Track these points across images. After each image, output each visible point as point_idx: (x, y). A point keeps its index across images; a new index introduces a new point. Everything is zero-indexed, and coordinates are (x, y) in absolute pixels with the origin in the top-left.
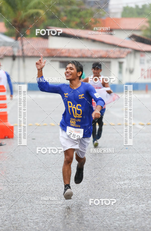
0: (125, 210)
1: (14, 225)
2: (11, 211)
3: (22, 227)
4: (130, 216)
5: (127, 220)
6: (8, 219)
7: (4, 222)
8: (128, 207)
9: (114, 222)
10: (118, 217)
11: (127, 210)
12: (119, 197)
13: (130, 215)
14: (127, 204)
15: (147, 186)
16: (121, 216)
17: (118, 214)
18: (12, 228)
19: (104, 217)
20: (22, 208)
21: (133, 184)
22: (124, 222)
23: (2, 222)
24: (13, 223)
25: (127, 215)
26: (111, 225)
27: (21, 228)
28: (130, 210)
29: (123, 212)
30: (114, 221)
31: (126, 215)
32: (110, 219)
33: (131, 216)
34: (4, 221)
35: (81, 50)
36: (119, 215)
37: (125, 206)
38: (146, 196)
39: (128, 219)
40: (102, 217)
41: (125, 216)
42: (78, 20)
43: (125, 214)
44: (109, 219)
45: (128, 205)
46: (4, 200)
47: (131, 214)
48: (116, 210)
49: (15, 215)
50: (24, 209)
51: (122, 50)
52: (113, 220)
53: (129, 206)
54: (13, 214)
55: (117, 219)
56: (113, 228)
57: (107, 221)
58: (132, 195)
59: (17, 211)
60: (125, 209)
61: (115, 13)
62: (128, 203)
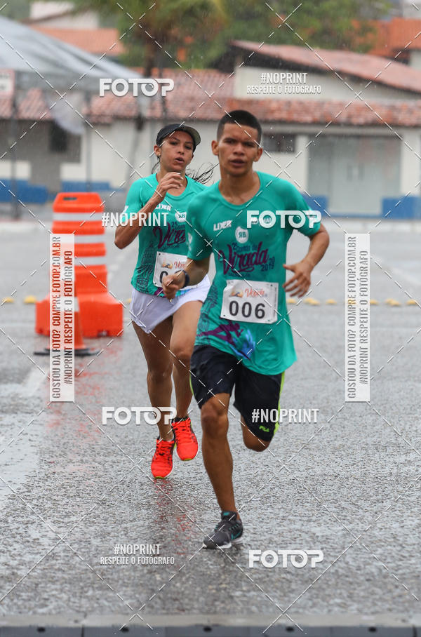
0: (400, 532)
1: (96, 567)
2: (92, 529)
3: (118, 572)
4: (412, 547)
5: (404, 557)
6: (83, 550)
7: (72, 557)
8: (411, 522)
9: (369, 564)
10: (380, 551)
11: (406, 531)
12: (389, 497)
13: (414, 544)
14: (410, 514)
16: (389, 547)
17: (380, 540)
18: (91, 575)
19: (344, 548)
20: (123, 522)
22: (394, 562)
23: (67, 559)
24: (95, 561)
25: (404, 545)
27: (115, 576)
28: (414, 532)
29: (394, 538)
31: (401, 545)
32: (357, 554)
33: (415, 547)
34: (70, 555)
36: (383, 544)
37: (402, 522)
39: (407, 555)
40: (336, 548)
41: (399, 548)
42: (316, 25)
43: (400, 542)
44: (354, 556)
45: (410, 518)
46: (78, 499)
47: (417, 542)
48: (376, 533)
49: (102, 541)
50: (129, 525)
53: (413, 521)
54: (97, 537)
59: (110, 529)
60: (399, 530)
62: (412, 512)
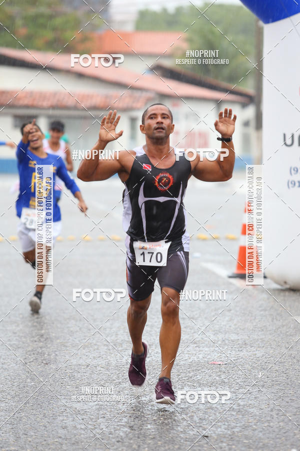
15: (182, 357)
21: (156, 355)
26: (111, 436)
30: (116, 427)
35: (55, 94)
38: (180, 377)
42: (49, 35)
51: (137, 94)
52: (114, 425)
55: (122, 422)
56: (113, 440)
57: (103, 426)
58: (153, 375)
61: (123, 23)
